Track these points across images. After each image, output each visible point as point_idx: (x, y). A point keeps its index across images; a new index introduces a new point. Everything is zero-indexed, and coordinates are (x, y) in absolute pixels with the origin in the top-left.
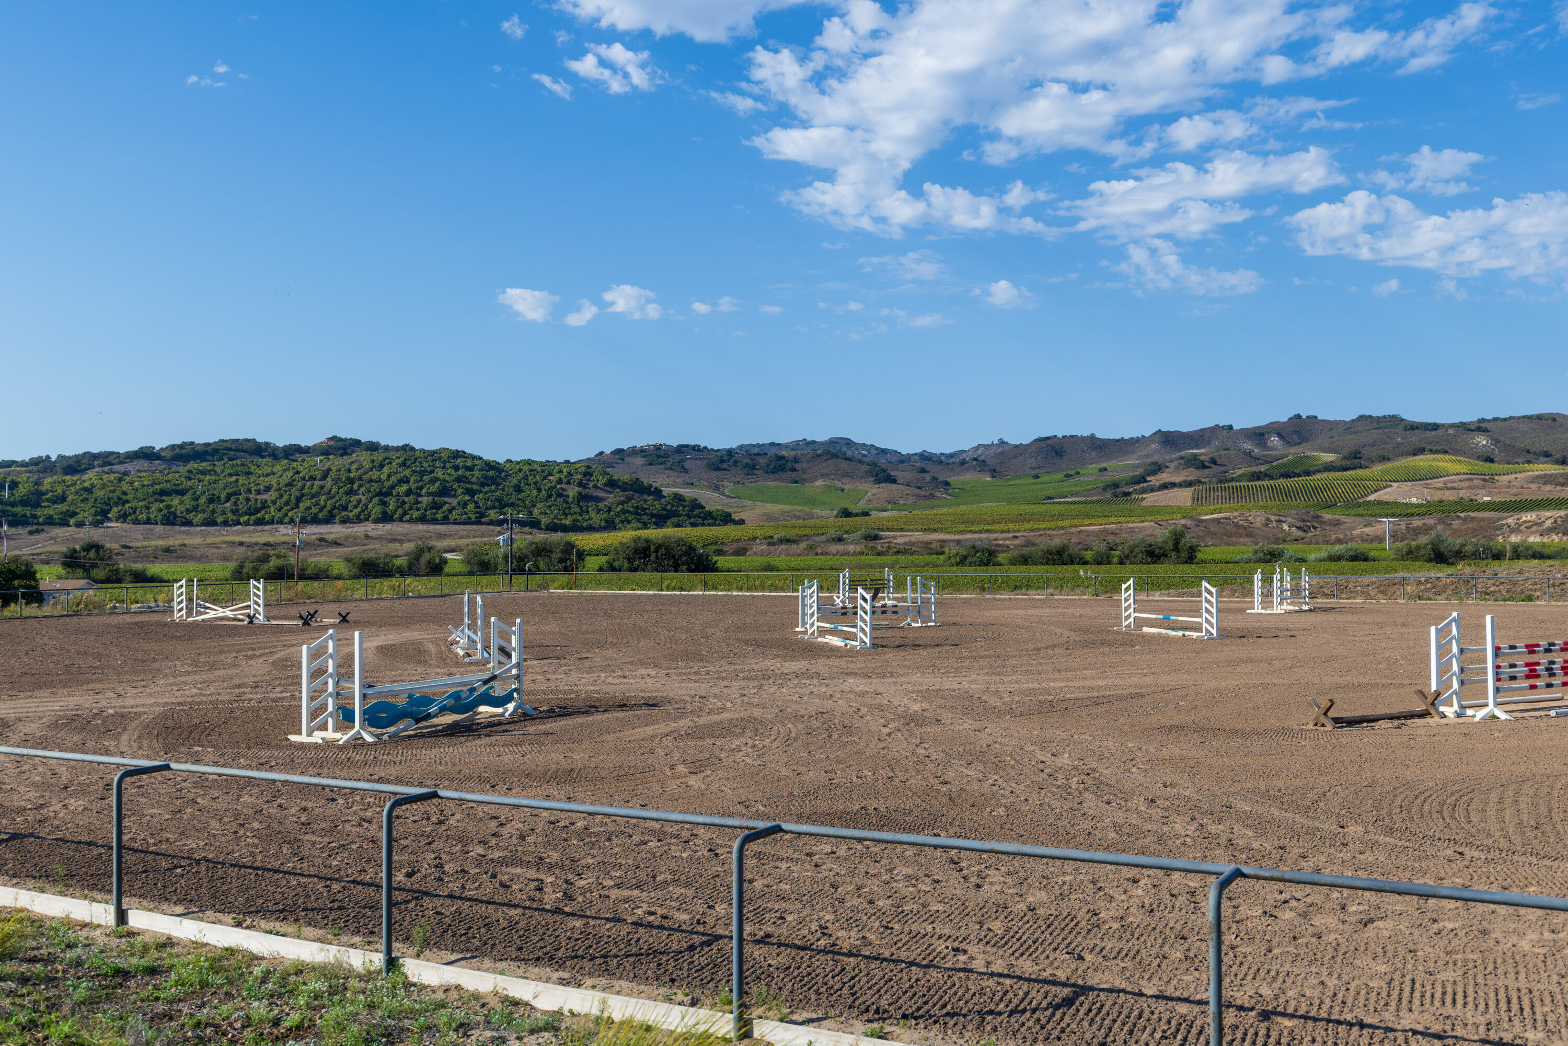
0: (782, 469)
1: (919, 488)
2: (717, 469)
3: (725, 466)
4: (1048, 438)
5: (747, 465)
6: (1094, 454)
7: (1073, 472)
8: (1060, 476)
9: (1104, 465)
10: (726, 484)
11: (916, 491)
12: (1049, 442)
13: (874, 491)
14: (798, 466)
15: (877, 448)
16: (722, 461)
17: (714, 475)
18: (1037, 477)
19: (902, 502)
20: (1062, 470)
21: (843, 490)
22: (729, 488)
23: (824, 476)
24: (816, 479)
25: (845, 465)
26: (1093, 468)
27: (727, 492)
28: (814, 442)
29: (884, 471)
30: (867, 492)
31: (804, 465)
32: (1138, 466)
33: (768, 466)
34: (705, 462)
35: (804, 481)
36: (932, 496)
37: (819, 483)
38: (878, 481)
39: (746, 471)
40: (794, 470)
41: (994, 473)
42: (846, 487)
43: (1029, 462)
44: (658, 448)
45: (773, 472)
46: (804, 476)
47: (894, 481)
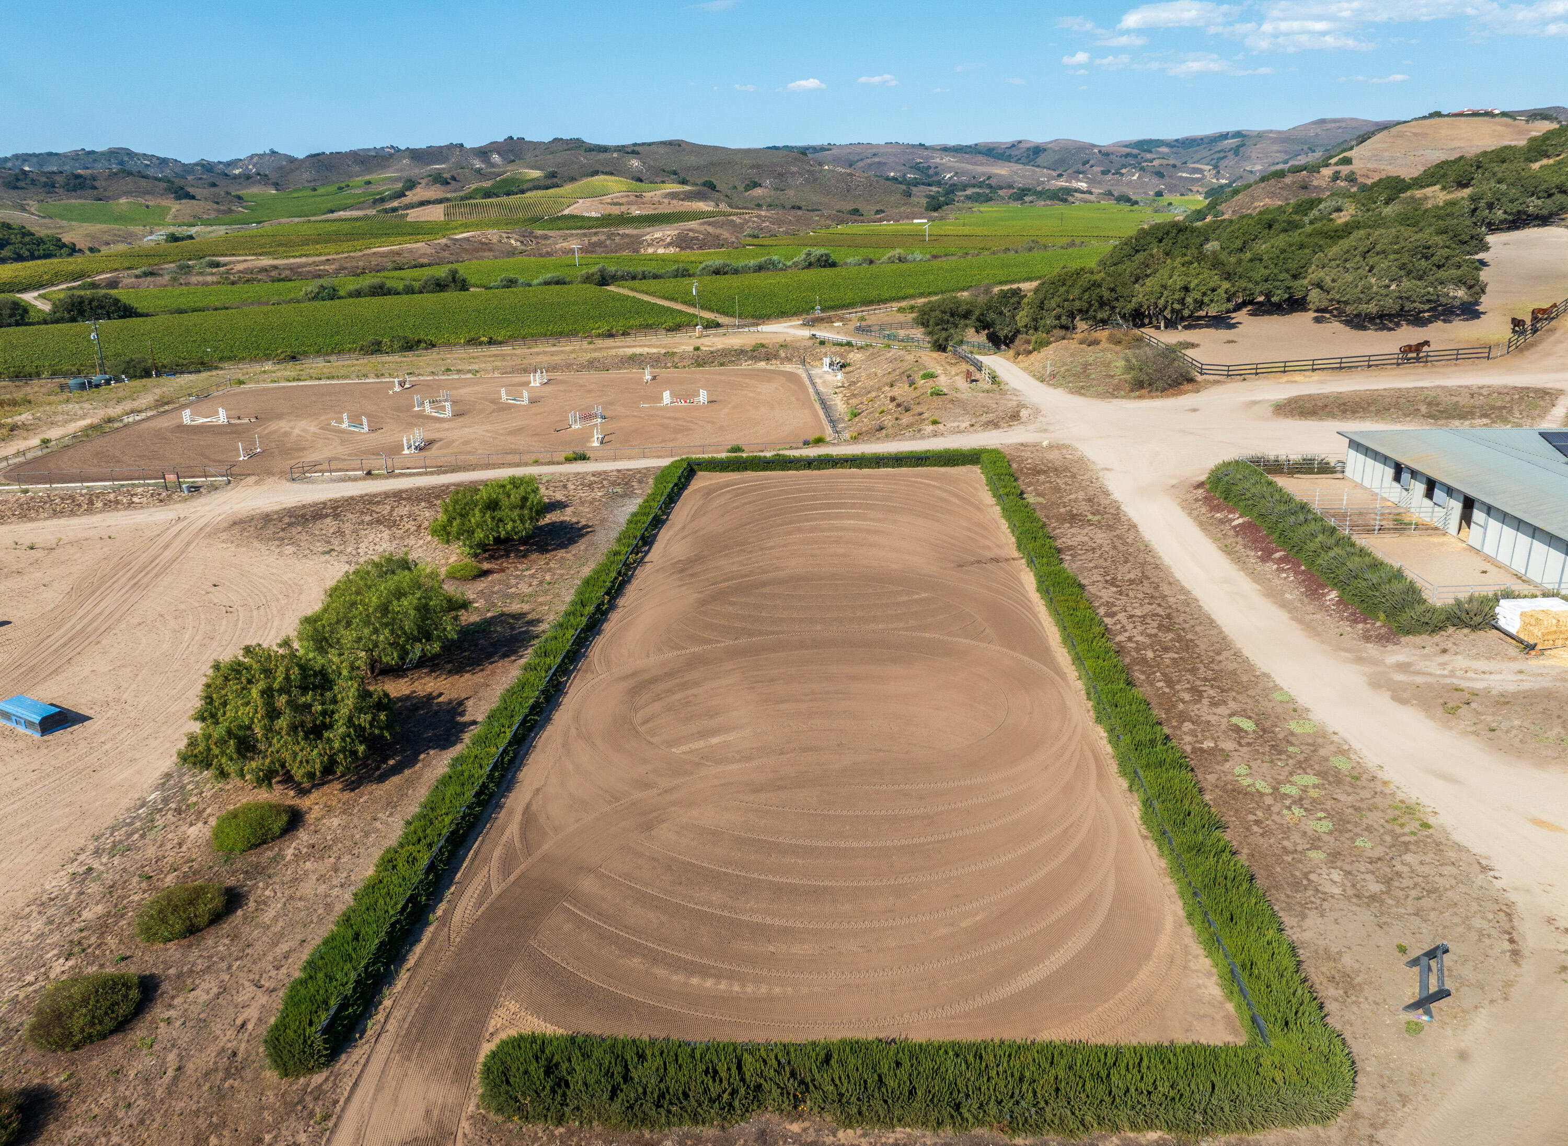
0: (82, 186)
1: (217, 203)
2: (15, 188)
3: (22, 184)
4: (318, 155)
5: (45, 185)
6: (357, 168)
7: (343, 185)
8: (333, 188)
9: (368, 178)
10: (31, 203)
11: (215, 206)
12: (319, 158)
13: (178, 207)
14: (97, 184)
15: (158, 158)
16: (18, 180)
17: (14, 193)
18: (315, 190)
19: (205, 216)
20: (333, 183)
21: (147, 207)
22: (33, 206)
23: (127, 193)
24: (119, 197)
25: (143, 183)
26: (360, 180)
27: (33, 210)
28: (93, 152)
29: (182, 188)
30: (170, 208)
31: (104, 183)
32: (397, 180)
33: (68, 184)
35: (108, 198)
36: (230, 211)
37: (123, 200)
38: (178, 198)
39: (47, 189)
40: (95, 188)
41: (276, 185)
42: (150, 203)
43: (306, 176)
45: (75, 191)
46: (106, 194)
47: (193, 198)
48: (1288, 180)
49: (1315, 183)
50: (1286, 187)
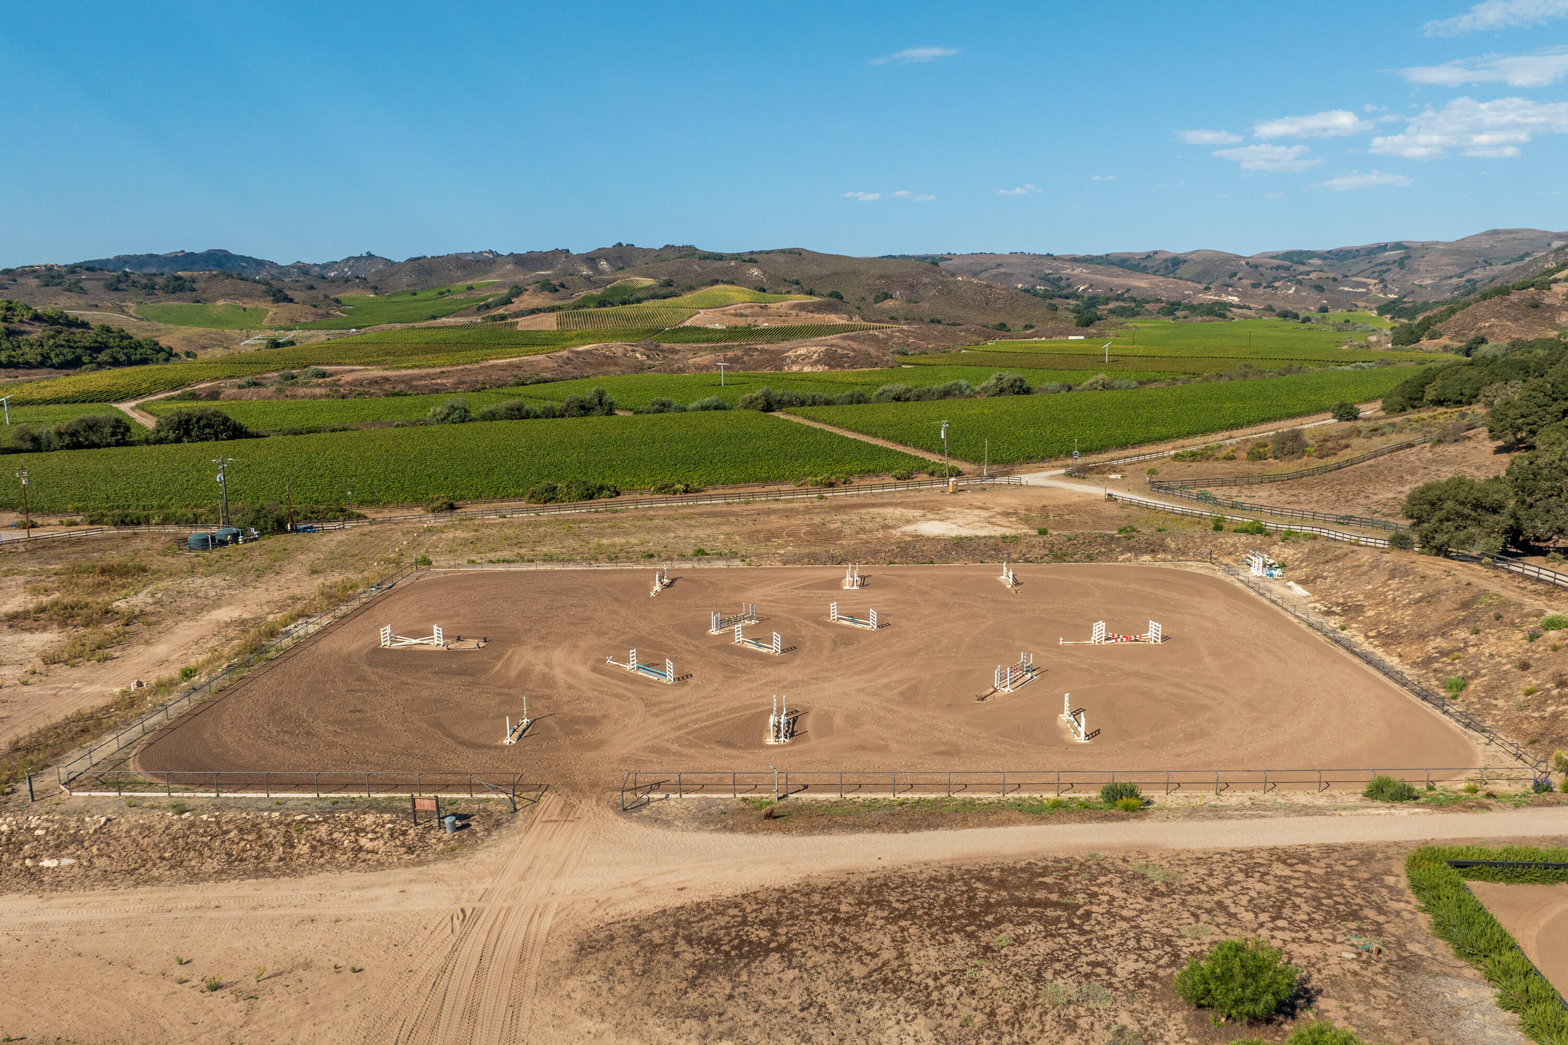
0: (181, 288)
1: (315, 307)
2: (117, 289)
3: (123, 286)
4: (419, 258)
5: (145, 287)
6: (459, 273)
7: (444, 290)
8: (434, 293)
9: (469, 283)
10: (130, 304)
11: (314, 310)
12: (420, 261)
13: (275, 310)
14: (196, 286)
15: (255, 260)
16: (119, 281)
17: (114, 295)
18: (415, 294)
19: (303, 320)
20: (433, 287)
21: (245, 310)
22: (132, 308)
23: (225, 296)
24: (216, 299)
25: (242, 285)
26: (461, 285)
27: (131, 312)
28: (192, 254)
29: (280, 291)
30: (267, 311)
31: (203, 285)
32: (502, 285)
33: (168, 286)
34: (102, 283)
35: (206, 301)
36: (328, 315)
37: (221, 303)
38: (277, 301)
39: (146, 291)
40: (194, 290)
41: (375, 289)
42: (247, 306)
43: (405, 280)
44: (50, 268)
45: (174, 293)
46: (204, 296)
47: (291, 301)
48: (1515, 297)
49: (1547, 301)
50: (1512, 305)
